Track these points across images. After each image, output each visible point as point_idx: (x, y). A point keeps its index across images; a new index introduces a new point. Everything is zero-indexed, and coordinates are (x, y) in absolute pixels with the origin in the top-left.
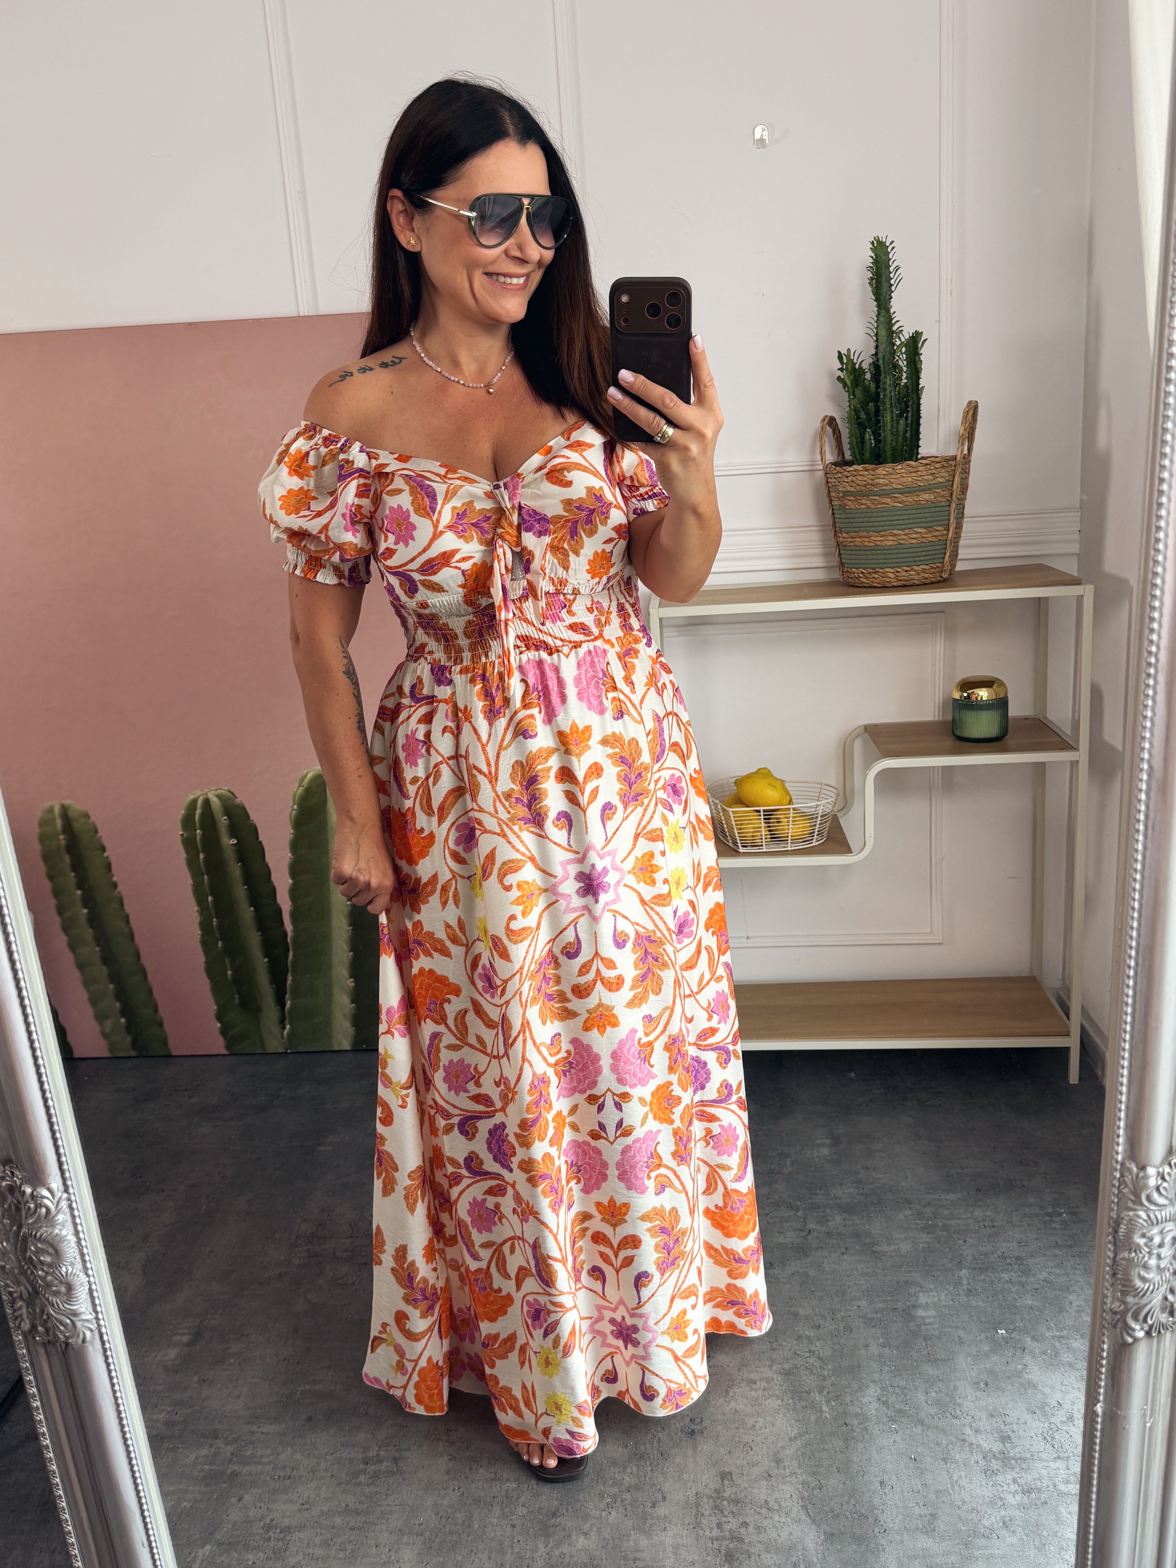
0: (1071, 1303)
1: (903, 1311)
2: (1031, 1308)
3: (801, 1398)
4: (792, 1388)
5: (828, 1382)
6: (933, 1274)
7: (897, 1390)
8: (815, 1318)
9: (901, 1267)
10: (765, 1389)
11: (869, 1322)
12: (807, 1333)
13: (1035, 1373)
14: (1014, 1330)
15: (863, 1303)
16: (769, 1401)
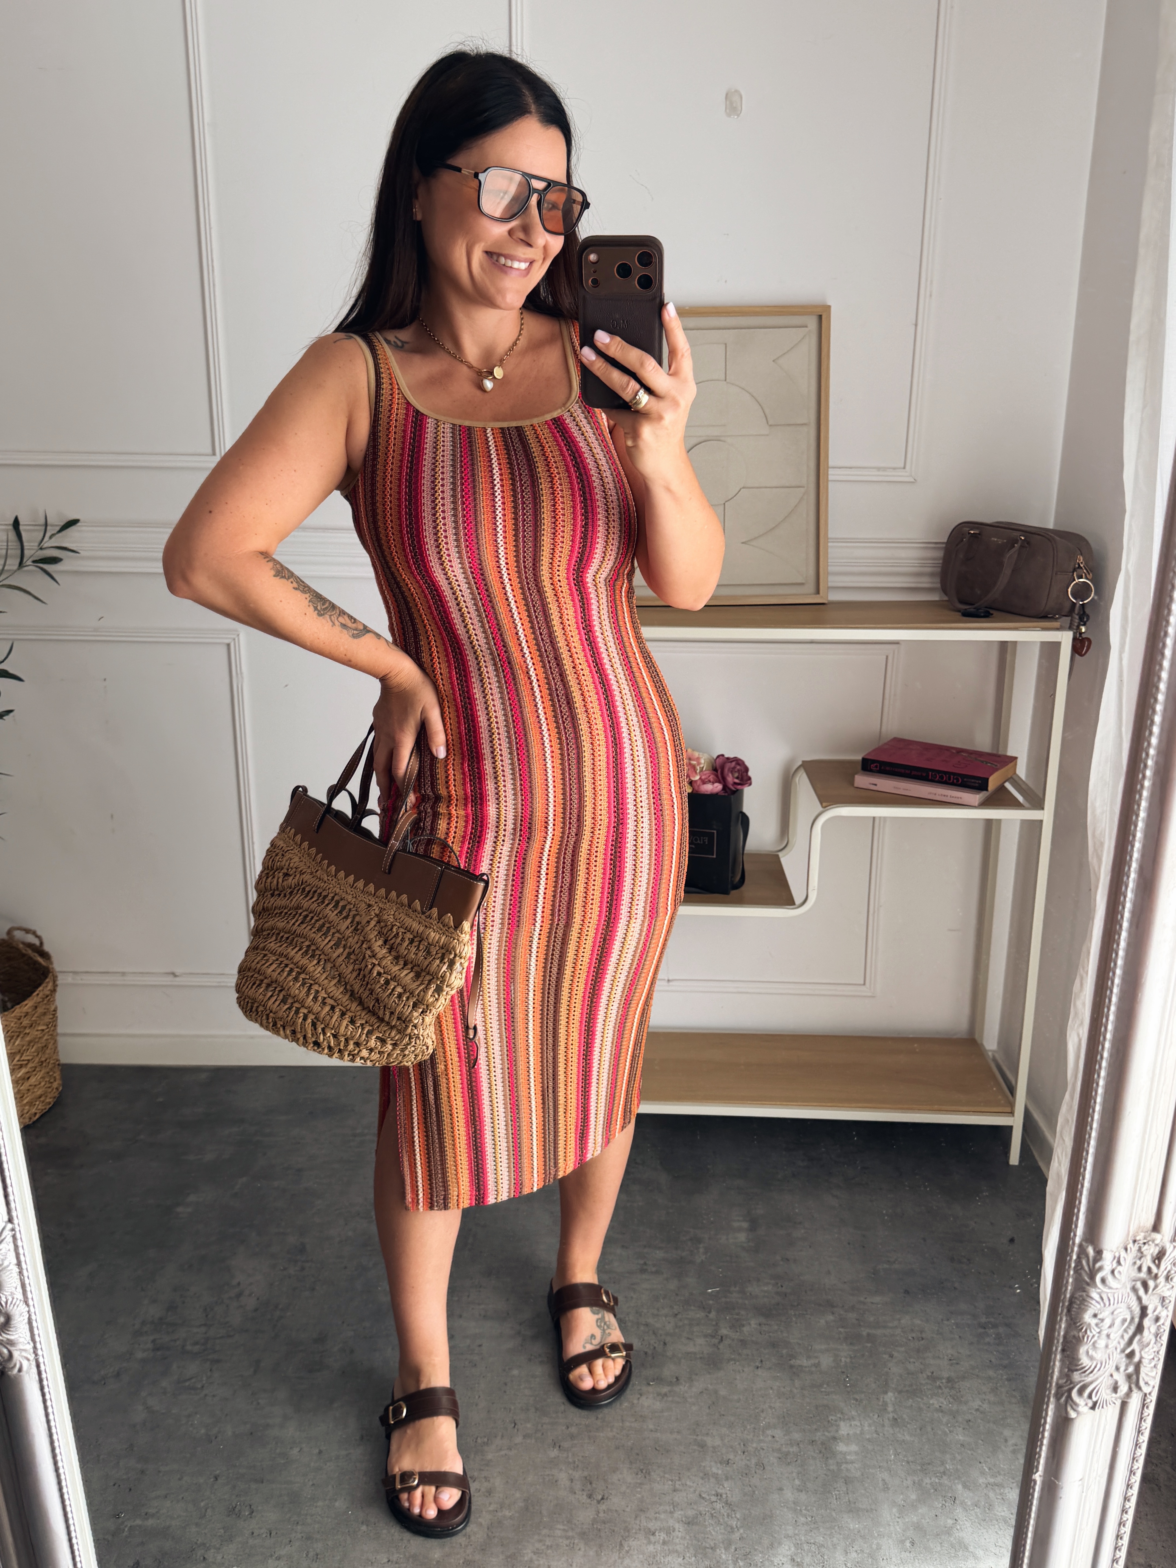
0: (1006, 1441)
1: (823, 1443)
2: (962, 1445)
3: (705, 1555)
4: (695, 1542)
5: (736, 1536)
6: (857, 1396)
7: (813, 1548)
8: (724, 1450)
9: (821, 1386)
10: (664, 1543)
11: (784, 1458)
12: (714, 1470)
13: (967, 1531)
14: (944, 1473)
15: (778, 1433)
16: (670, 1558)
